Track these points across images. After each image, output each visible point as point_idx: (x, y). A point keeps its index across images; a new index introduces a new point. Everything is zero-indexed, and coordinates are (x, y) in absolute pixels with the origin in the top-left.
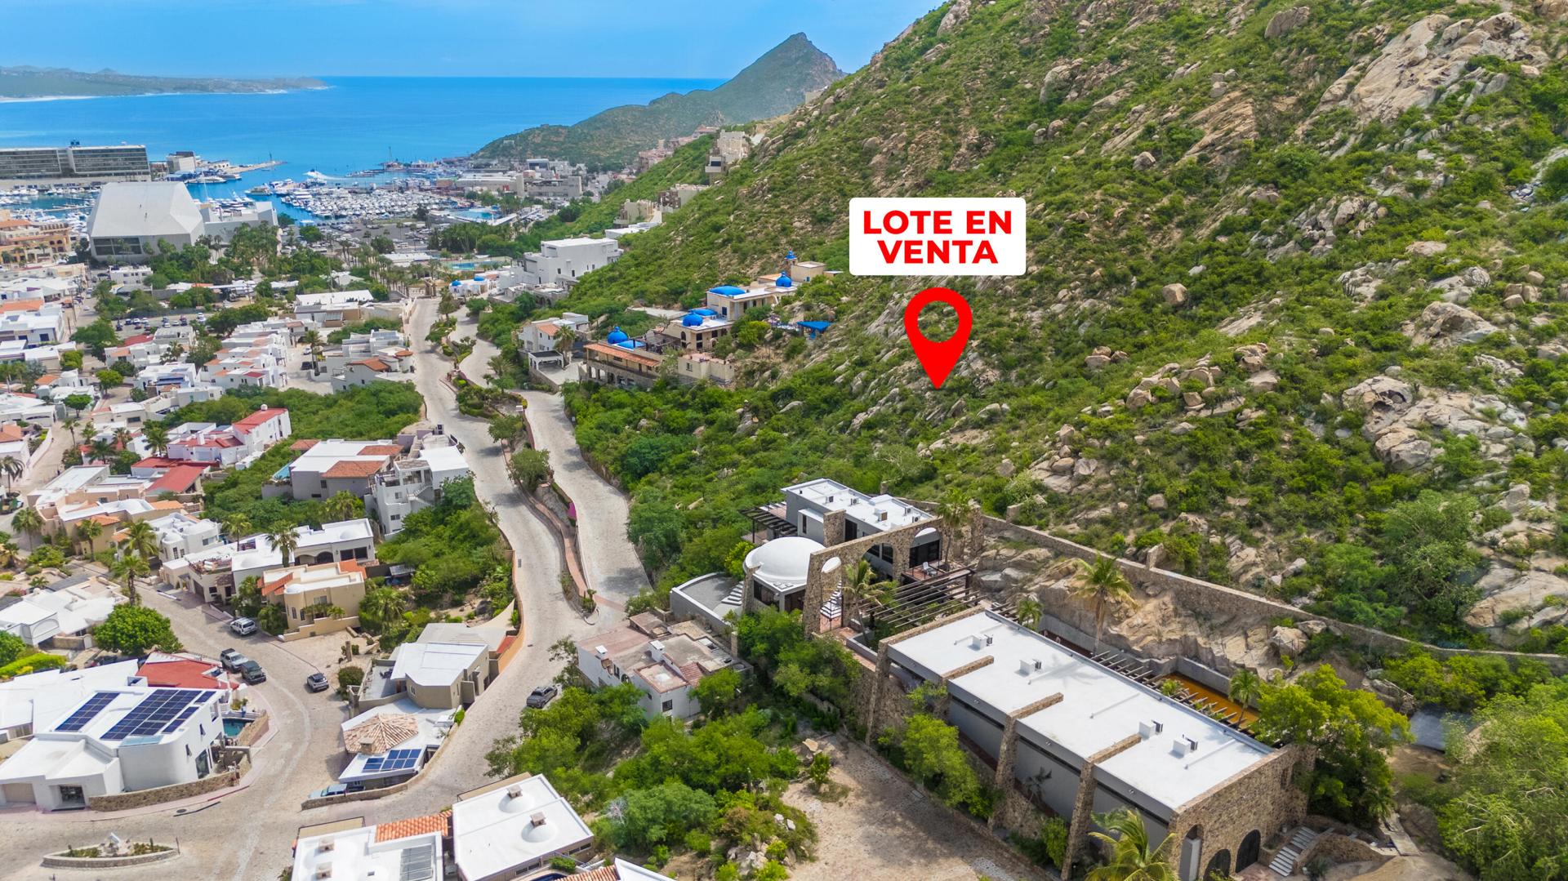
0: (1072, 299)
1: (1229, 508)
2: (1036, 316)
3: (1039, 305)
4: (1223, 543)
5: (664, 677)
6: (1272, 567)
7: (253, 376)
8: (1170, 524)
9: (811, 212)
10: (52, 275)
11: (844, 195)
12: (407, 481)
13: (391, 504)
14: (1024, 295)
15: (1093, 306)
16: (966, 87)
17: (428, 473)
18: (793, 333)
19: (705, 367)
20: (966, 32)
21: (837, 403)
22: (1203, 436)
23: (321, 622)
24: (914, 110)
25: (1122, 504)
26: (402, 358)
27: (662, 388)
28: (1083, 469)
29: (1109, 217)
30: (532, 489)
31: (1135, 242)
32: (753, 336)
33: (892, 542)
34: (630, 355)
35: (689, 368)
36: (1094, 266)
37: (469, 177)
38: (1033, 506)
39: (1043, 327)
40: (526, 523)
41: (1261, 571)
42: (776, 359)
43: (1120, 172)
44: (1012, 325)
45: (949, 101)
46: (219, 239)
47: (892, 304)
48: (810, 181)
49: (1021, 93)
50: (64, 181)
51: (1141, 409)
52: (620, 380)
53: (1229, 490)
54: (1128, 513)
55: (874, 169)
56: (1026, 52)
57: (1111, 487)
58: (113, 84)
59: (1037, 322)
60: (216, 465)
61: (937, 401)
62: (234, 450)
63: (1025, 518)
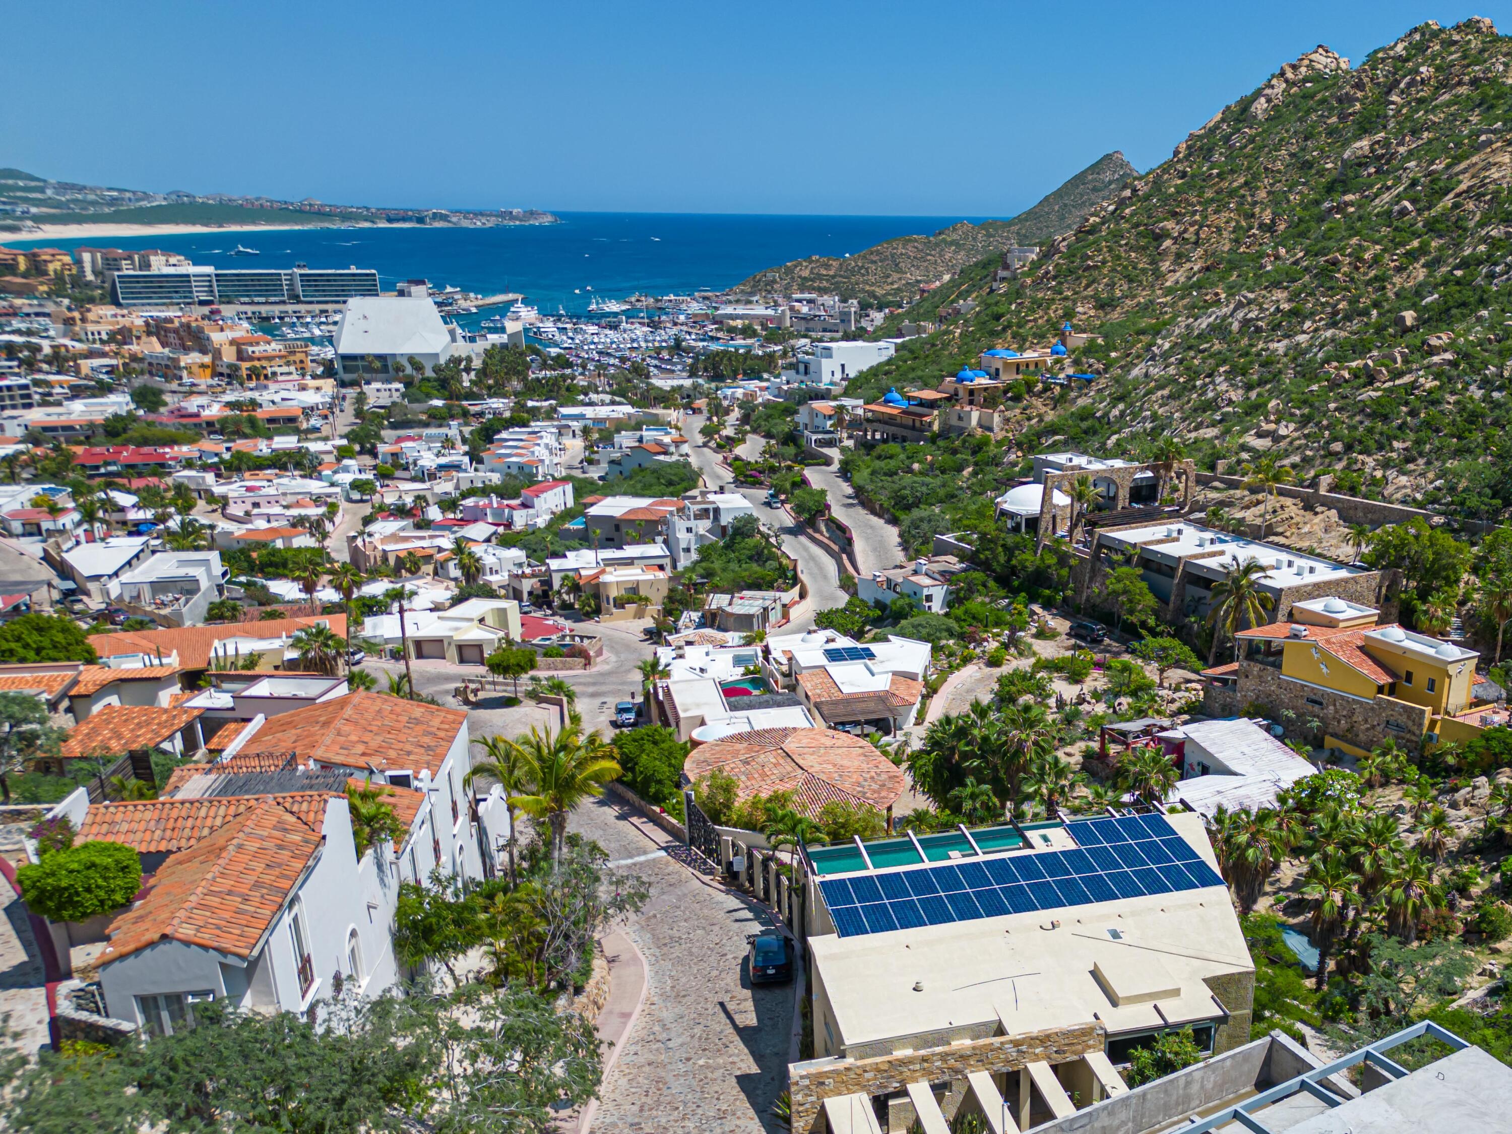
0: (1316, 330)
1: (1392, 450)
2: (1280, 347)
3: (1287, 336)
4: (1384, 476)
5: (927, 581)
6: (1417, 488)
7: (530, 464)
8: (1344, 463)
9: (1095, 297)
10: (303, 388)
11: (1131, 281)
12: (697, 517)
13: (683, 537)
14: (1273, 330)
15: (1334, 335)
16: (1266, 169)
17: (717, 511)
18: (1062, 385)
19: (975, 416)
20: (1276, 116)
21: (1095, 433)
22: (1383, 401)
23: (631, 608)
24: (1209, 194)
25: (1309, 453)
26: (677, 443)
27: (933, 440)
28: (1283, 431)
29: (1360, 259)
30: (811, 523)
31: (1381, 281)
32: (1023, 389)
33: (1114, 477)
34: (905, 412)
35: (960, 418)
36: (1339, 301)
37: (729, 310)
38: (1239, 462)
39: (1286, 355)
40: (806, 549)
41: (1408, 491)
42: (1043, 409)
43: (1380, 221)
44: (1259, 354)
45: (1246, 183)
46: (469, 359)
47: (1154, 349)
48: (1096, 267)
49: (1321, 173)
50: (290, 308)
51: (1339, 386)
52: (895, 438)
53: (1396, 438)
54: (1312, 459)
55: (1163, 254)
56: (1331, 132)
57: (1303, 441)
58: (320, 214)
59: (1281, 352)
60: (509, 525)
61: (1184, 420)
62: (524, 512)
63: (1231, 471)
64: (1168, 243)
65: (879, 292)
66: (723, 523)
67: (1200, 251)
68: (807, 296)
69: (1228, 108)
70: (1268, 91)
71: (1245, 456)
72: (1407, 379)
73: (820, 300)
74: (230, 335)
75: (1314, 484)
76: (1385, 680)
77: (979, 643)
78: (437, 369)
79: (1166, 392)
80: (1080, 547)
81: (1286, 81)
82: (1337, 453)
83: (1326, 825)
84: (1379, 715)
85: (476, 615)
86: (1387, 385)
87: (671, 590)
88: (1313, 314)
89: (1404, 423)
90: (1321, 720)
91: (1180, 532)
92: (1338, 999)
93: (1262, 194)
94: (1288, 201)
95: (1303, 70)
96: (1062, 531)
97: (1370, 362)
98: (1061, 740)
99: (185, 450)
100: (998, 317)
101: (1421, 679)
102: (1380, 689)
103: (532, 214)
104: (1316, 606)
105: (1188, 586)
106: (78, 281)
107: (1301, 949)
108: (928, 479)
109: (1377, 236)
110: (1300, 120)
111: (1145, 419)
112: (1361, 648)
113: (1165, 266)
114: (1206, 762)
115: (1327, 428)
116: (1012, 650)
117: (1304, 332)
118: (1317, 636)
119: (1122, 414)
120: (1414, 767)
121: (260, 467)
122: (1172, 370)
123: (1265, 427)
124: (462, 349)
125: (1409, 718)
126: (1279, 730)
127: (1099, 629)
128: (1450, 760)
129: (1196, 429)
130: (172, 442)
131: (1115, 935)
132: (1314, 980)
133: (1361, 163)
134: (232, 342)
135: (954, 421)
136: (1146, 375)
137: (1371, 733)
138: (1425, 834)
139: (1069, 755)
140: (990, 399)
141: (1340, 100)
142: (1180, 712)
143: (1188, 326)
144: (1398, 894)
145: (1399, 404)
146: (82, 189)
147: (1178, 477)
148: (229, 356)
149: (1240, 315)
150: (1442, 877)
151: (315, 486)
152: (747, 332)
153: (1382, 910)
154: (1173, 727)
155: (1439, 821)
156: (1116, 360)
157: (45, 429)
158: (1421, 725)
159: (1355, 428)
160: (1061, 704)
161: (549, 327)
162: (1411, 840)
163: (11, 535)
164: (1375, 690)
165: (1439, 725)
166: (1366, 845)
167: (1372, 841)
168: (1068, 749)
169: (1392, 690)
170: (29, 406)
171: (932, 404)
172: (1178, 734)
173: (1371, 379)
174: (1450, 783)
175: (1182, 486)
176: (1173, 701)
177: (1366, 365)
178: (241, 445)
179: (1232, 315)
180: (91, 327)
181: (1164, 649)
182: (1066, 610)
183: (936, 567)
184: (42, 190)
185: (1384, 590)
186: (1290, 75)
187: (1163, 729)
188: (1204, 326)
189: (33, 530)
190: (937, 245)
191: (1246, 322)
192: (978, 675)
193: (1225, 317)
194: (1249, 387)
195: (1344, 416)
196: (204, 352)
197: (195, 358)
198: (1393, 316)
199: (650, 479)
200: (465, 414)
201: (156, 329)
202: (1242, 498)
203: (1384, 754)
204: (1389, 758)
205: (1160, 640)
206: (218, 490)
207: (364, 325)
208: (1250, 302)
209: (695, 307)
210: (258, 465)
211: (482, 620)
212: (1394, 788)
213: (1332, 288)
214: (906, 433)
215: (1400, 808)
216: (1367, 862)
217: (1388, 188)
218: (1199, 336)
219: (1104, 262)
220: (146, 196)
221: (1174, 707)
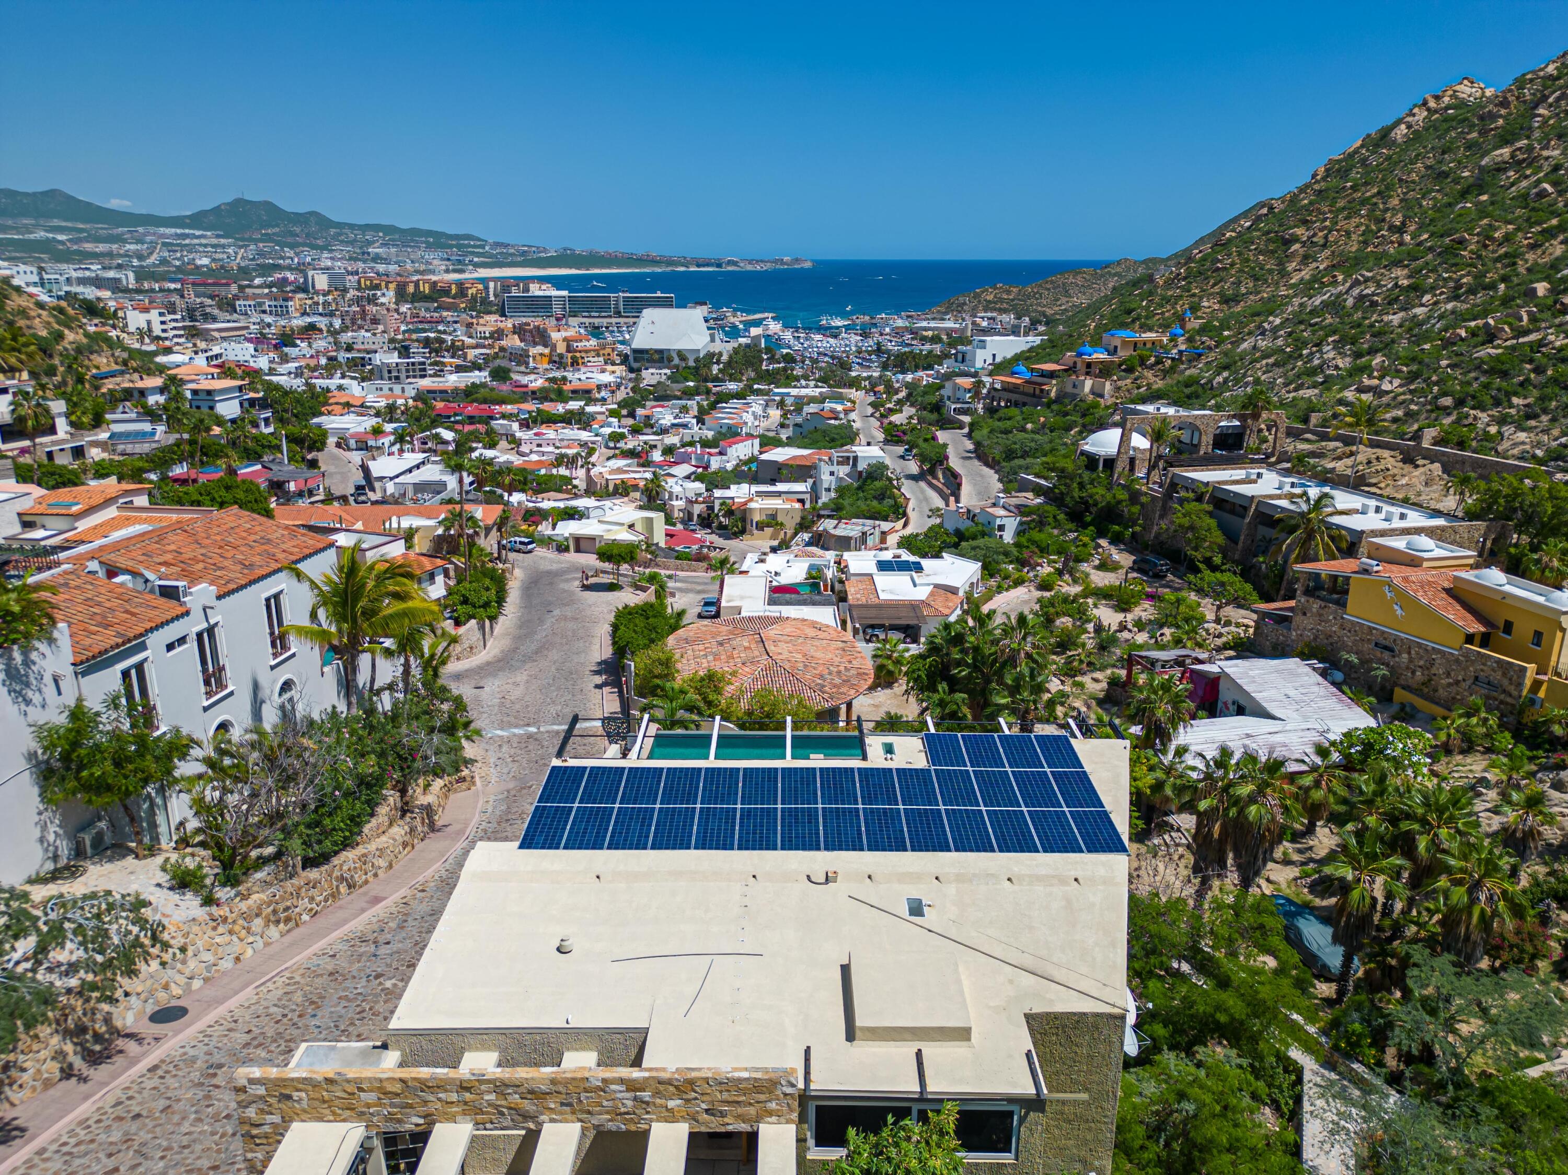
0: (1436, 303)
1: (1511, 406)
3: (1403, 309)
4: (1499, 432)
5: (1002, 512)
6: (1539, 445)
7: (736, 426)
8: (1453, 418)
9: (1221, 294)
10: (603, 371)
11: (1257, 280)
12: (839, 463)
13: (826, 479)
14: (1389, 303)
15: (1455, 307)
16: (1400, 180)
17: (856, 458)
18: (1173, 359)
19: (1088, 384)
20: (1416, 137)
21: (1197, 397)
22: (1503, 358)
23: (769, 531)
24: (1341, 203)
25: (1413, 407)
26: (846, 412)
27: (1048, 405)
28: (1386, 386)
29: (1490, 238)
30: (932, 472)
31: (1511, 258)
32: (1136, 362)
33: (1198, 423)
34: (1027, 382)
35: (1074, 386)
36: (1463, 276)
37: (924, 324)
38: (1335, 416)
39: (1400, 326)
40: (923, 492)
41: (1527, 447)
42: (1153, 379)
43: (1514, 203)
44: (1372, 326)
45: (1379, 193)
46: (720, 354)
47: (1266, 325)
48: (1225, 269)
49: (1456, 181)
50: (614, 320)
51: (1454, 344)
52: (1016, 404)
53: (1516, 394)
54: (1417, 413)
55: (1290, 257)
56: (1469, 146)
57: (1408, 397)
58: (654, 262)
59: (1396, 323)
60: (706, 468)
61: (1286, 385)
62: (719, 458)
63: (1325, 423)
64: (1297, 246)
65: (1049, 312)
66: (860, 468)
67: (1327, 252)
68: (989, 314)
69: (1369, 136)
70: (1410, 119)
71: (1343, 409)
72: (1533, 337)
73: (999, 318)
74: (564, 334)
75: (1417, 436)
76: (1476, 628)
77: (1033, 568)
78: (697, 360)
79: (1271, 361)
80: (1156, 487)
81: (1428, 110)
82: (1446, 408)
83: (1369, 789)
84: (1465, 669)
85: (627, 520)
86: (1508, 343)
87: (803, 518)
88: (1433, 288)
89: (1527, 380)
90: (1392, 669)
91: (1259, 475)
92: (1357, 1027)
93: (1395, 202)
94: (1421, 206)
95: (1446, 99)
96: (1141, 473)
97: (1491, 322)
98: (1090, 664)
99: (509, 408)
100: (1129, 312)
101: (1524, 630)
102: (1470, 639)
103: (797, 260)
104: (1399, 543)
105: (1260, 527)
106: (485, 301)
107: (1322, 942)
108: (1037, 437)
109: (1510, 217)
110: (1439, 137)
111: (1247, 384)
112: (1448, 591)
113: (1291, 267)
114: (1242, 702)
115: (1436, 383)
116: (1067, 577)
117: (1423, 305)
118: (1396, 574)
119: (1226, 381)
120: (1508, 735)
121: (555, 422)
122: (1280, 342)
123: (1366, 382)
124: (717, 347)
125: (1504, 674)
126: (1339, 676)
127: (1162, 564)
128: (1557, 730)
129: (1296, 390)
130: (502, 402)
131: (916, 909)
132: (1334, 986)
133: (1500, 169)
134: (565, 339)
135: (1069, 389)
136: (1254, 347)
137: (1454, 689)
138: (1511, 816)
139: (1096, 680)
140: (1105, 371)
141: (1482, 118)
142: (1226, 647)
143: (1301, 305)
144: (1459, 895)
145: (1522, 361)
146: (506, 246)
147: (1269, 430)
148: (561, 348)
149: (1356, 292)
150: (1533, 876)
151: (585, 435)
152: (935, 339)
153: (1438, 911)
154: (1210, 661)
155: (1534, 802)
156: (1228, 337)
157: (429, 392)
158: (1520, 685)
159: (1469, 383)
160: (1099, 629)
161: (788, 336)
162: (1494, 823)
163: (349, 449)
164: (1462, 638)
165: (1544, 688)
166: (1424, 822)
167: (1432, 818)
168: (1098, 675)
169: (1485, 640)
170: (423, 376)
171: (1052, 375)
172: (1213, 668)
173: (1490, 336)
174: (1554, 759)
175: (1271, 438)
176: (1220, 635)
177: (1487, 324)
178: (547, 406)
179: (1347, 292)
180: (480, 329)
181: (1222, 584)
182: (1133, 545)
183: (1014, 501)
184: (483, 247)
185: (1489, 544)
186: (1432, 104)
187: (1201, 662)
188: (1317, 303)
189: (363, 446)
190: (1102, 276)
191: (1361, 298)
192: (1026, 597)
193: (1340, 294)
194: (1358, 355)
195: (1458, 373)
196: (546, 346)
197: (540, 349)
198: (1523, 288)
199: (818, 436)
200: (708, 392)
201: (519, 331)
202: (1335, 450)
203: (1468, 715)
204: (1474, 720)
205: (1218, 575)
206: (519, 434)
207: (651, 328)
208: (1367, 280)
209: (900, 323)
210: (550, 420)
211: (631, 526)
212: (1479, 756)
213: (1456, 265)
214: (1026, 399)
215: (1483, 781)
216: (1422, 843)
217: (1526, 177)
218: (1311, 312)
219: (1232, 265)
220: (545, 250)
221: (1219, 642)
